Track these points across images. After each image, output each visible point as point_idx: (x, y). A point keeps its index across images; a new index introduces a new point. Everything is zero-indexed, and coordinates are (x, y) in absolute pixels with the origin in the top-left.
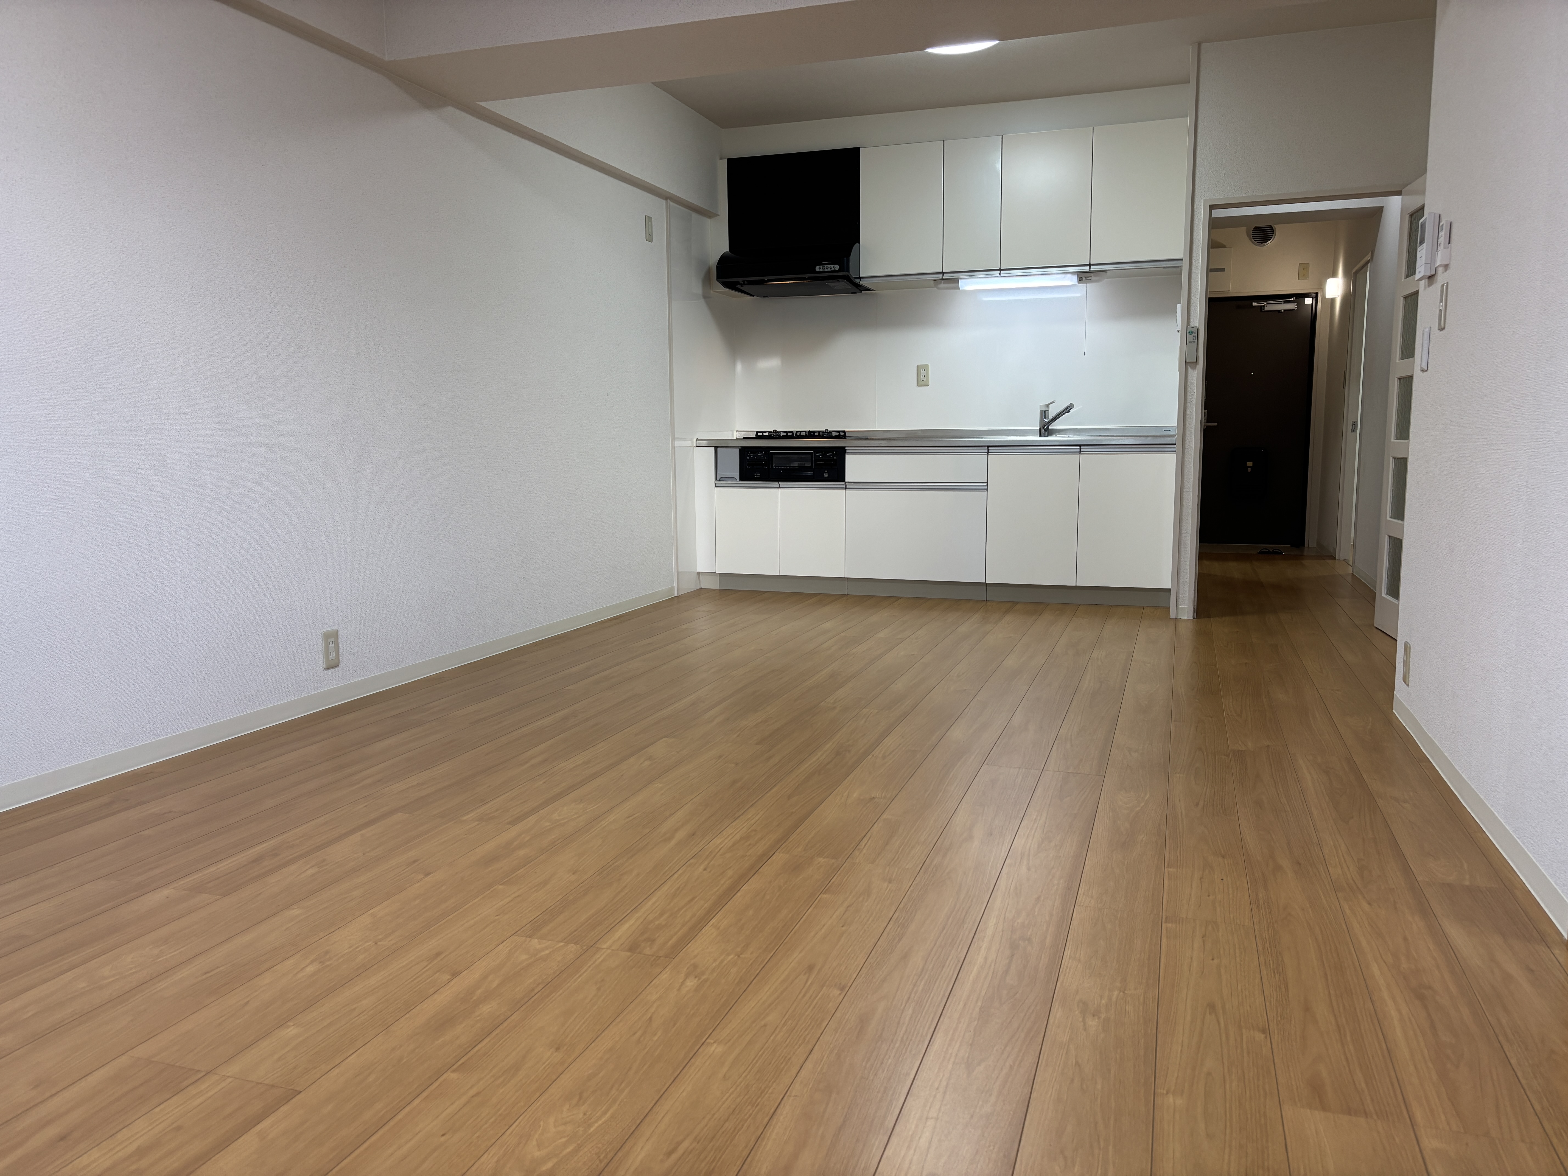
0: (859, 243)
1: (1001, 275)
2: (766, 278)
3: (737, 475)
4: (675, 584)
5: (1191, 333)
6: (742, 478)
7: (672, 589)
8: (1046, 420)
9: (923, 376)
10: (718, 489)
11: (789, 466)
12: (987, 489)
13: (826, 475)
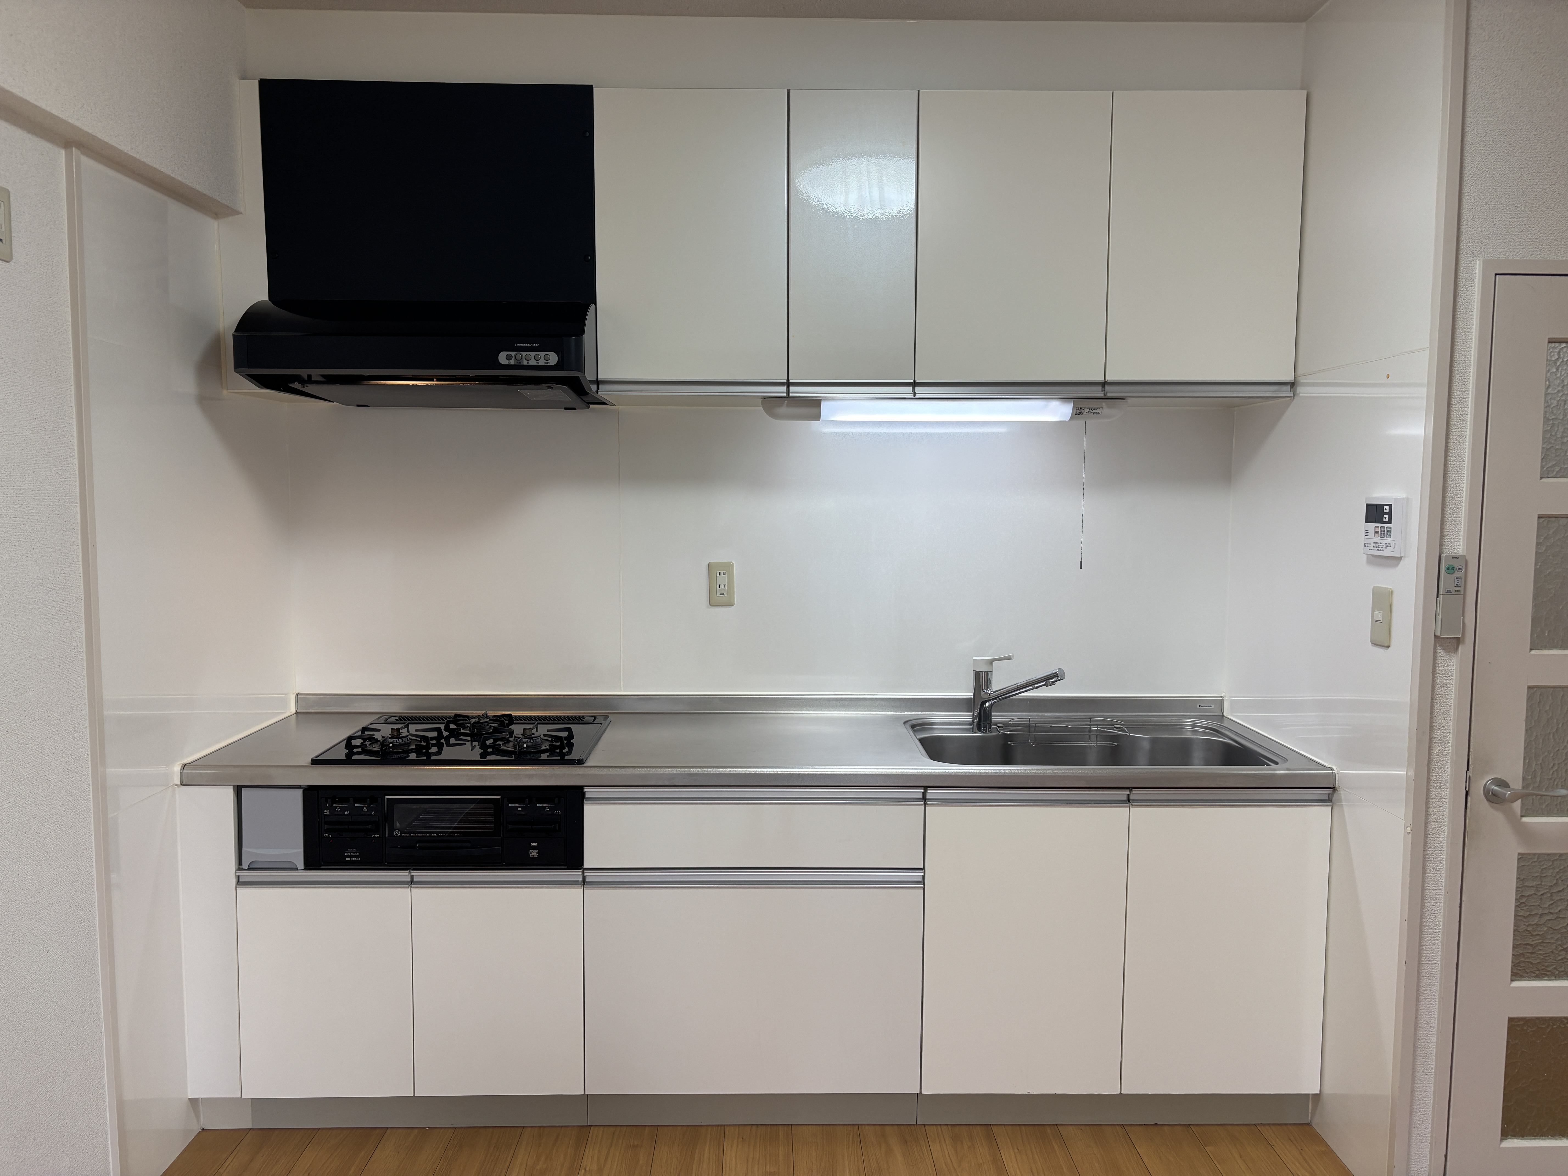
0: (596, 303)
1: (918, 396)
2: (367, 372)
3: (296, 852)
6: (313, 861)
9: (720, 587)
10: (243, 892)
11: (437, 833)
12: (923, 882)
13: (534, 853)
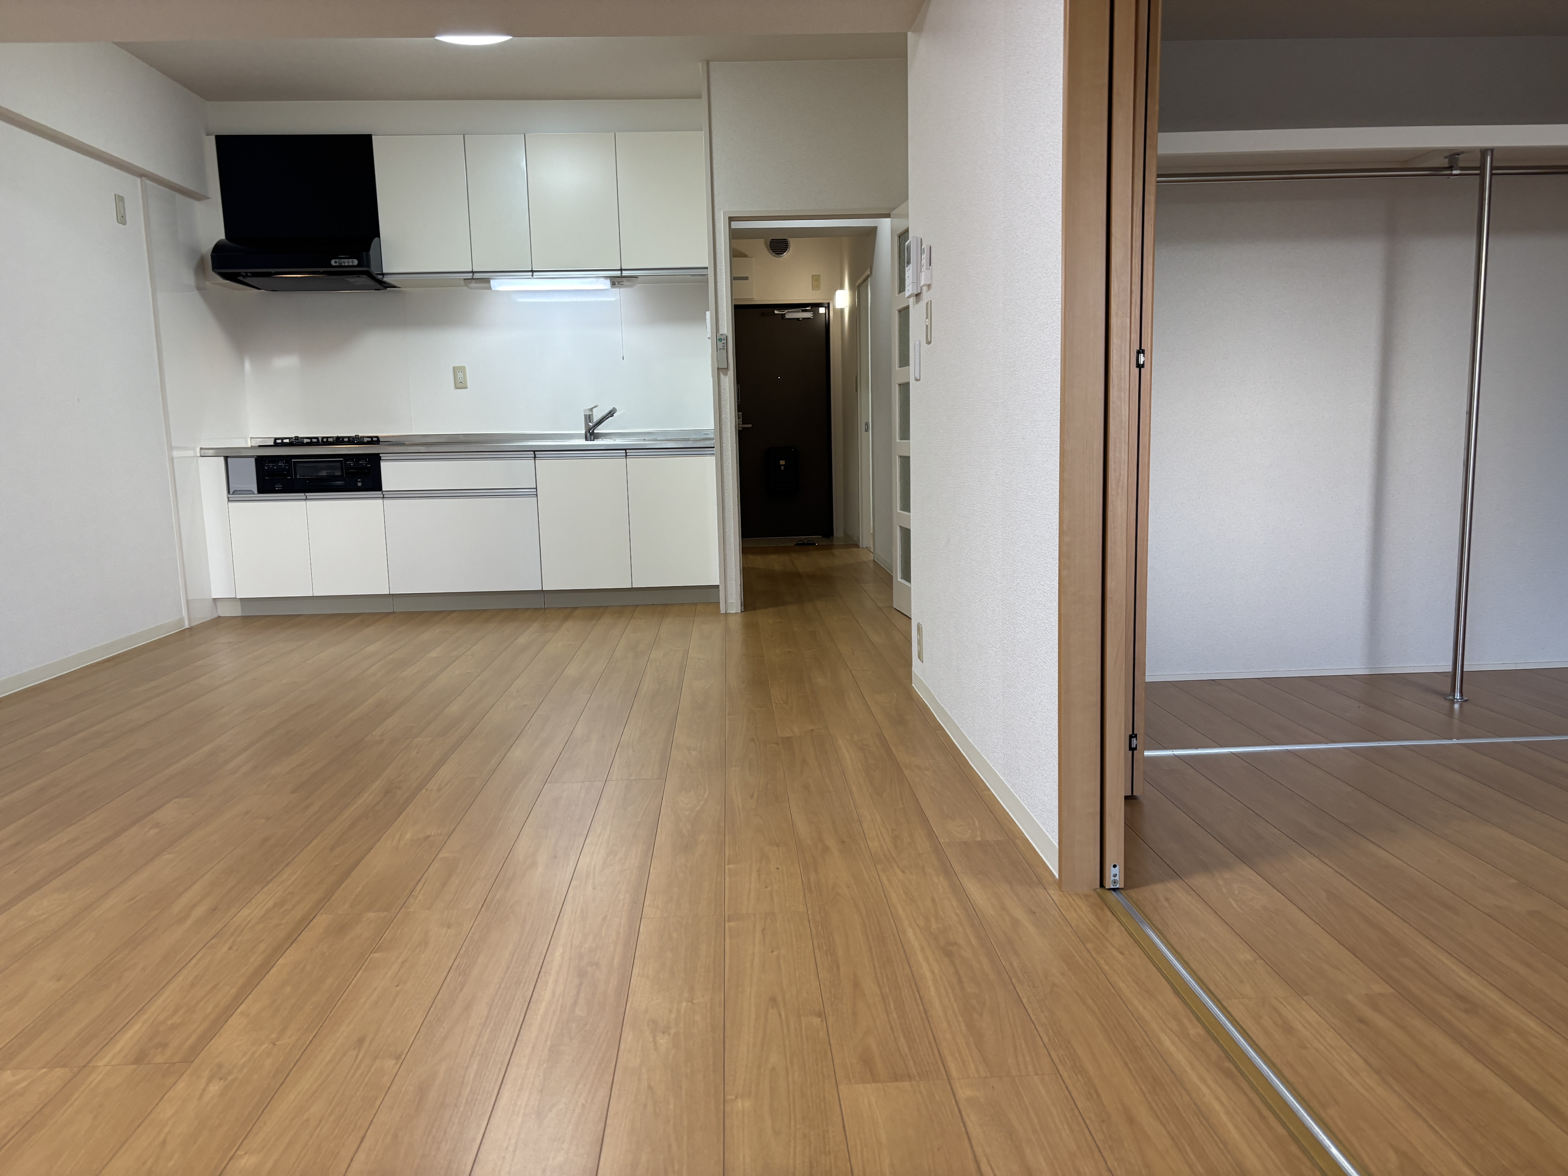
0: (379, 236)
1: (534, 277)
2: (273, 270)
3: (254, 487)
4: (185, 614)
5: (720, 340)
6: (260, 491)
7: (181, 620)
8: (590, 424)
9: (461, 378)
10: (231, 504)
11: (316, 476)
12: (537, 495)
13: (359, 484)
